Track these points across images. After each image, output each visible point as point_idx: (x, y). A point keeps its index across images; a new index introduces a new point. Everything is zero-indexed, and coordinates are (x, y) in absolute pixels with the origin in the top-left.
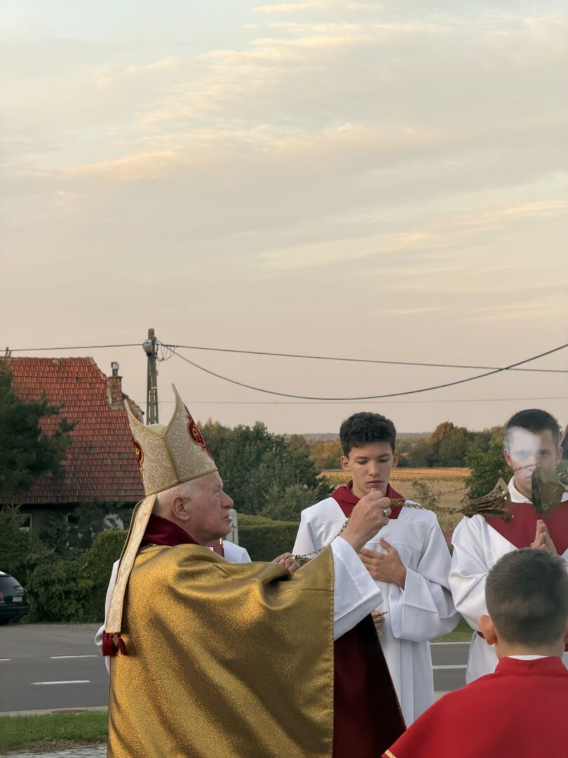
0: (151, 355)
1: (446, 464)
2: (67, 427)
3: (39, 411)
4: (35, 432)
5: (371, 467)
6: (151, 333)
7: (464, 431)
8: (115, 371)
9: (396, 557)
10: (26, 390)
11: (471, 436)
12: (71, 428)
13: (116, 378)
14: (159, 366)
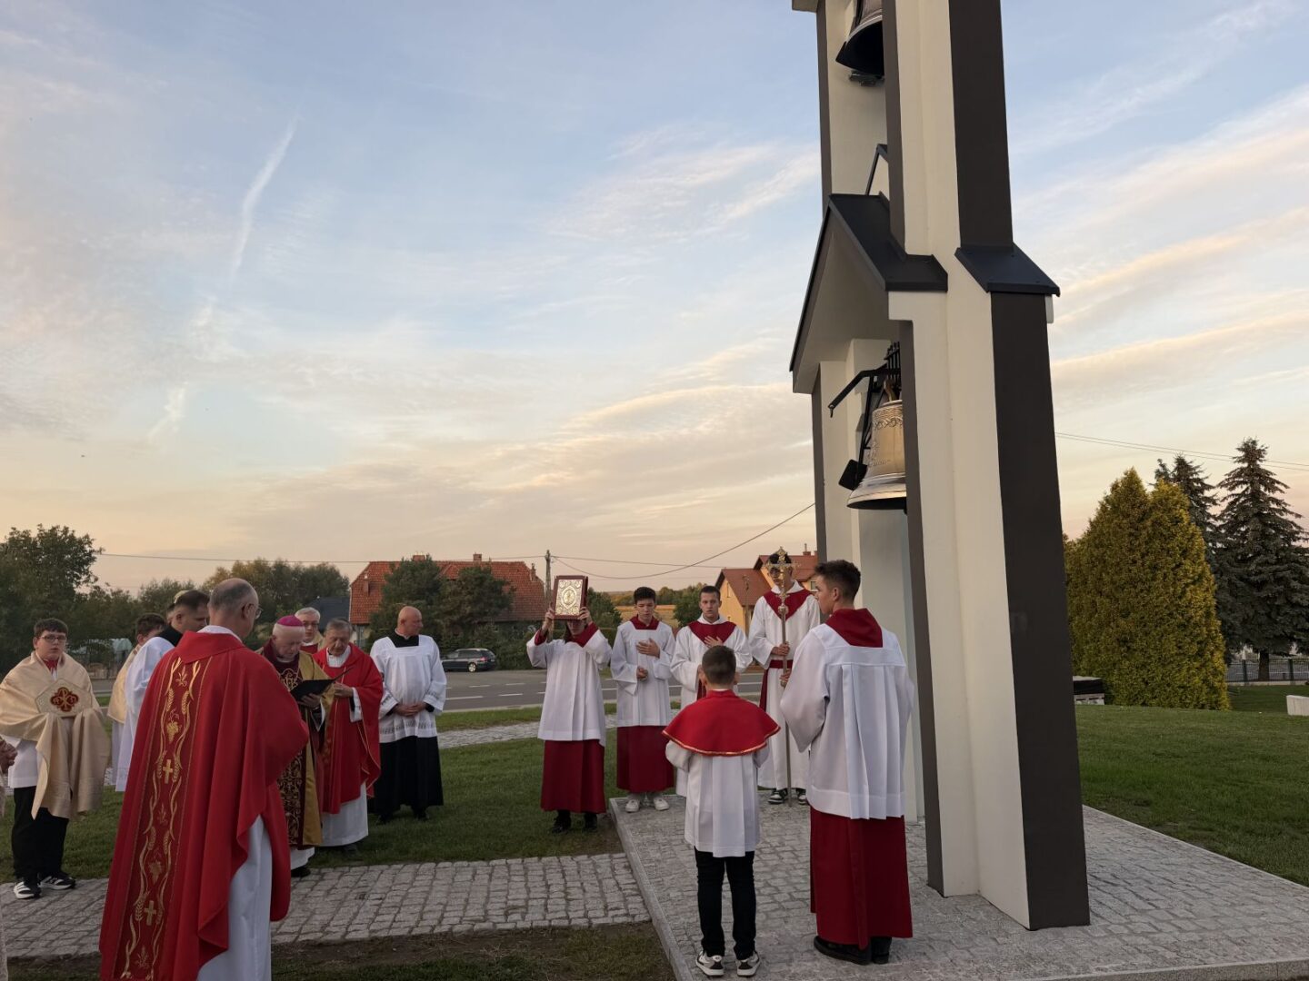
0: (548, 561)
1: (665, 604)
2: (513, 590)
3: (503, 583)
4: (500, 592)
5: (645, 608)
6: (548, 552)
7: (672, 590)
8: (533, 567)
9: (656, 646)
10: (497, 575)
11: (675, 592)
12: (515, 590)
13: (534, 570)
14: (551, 564)
